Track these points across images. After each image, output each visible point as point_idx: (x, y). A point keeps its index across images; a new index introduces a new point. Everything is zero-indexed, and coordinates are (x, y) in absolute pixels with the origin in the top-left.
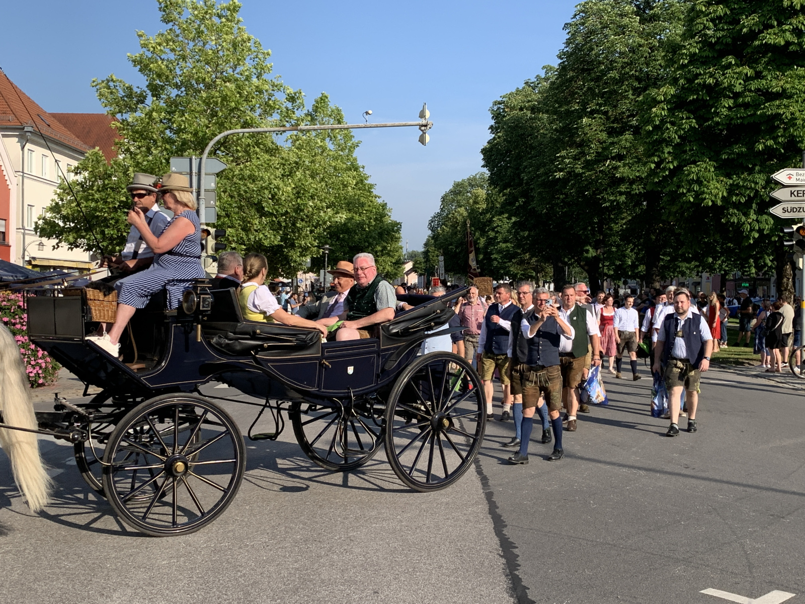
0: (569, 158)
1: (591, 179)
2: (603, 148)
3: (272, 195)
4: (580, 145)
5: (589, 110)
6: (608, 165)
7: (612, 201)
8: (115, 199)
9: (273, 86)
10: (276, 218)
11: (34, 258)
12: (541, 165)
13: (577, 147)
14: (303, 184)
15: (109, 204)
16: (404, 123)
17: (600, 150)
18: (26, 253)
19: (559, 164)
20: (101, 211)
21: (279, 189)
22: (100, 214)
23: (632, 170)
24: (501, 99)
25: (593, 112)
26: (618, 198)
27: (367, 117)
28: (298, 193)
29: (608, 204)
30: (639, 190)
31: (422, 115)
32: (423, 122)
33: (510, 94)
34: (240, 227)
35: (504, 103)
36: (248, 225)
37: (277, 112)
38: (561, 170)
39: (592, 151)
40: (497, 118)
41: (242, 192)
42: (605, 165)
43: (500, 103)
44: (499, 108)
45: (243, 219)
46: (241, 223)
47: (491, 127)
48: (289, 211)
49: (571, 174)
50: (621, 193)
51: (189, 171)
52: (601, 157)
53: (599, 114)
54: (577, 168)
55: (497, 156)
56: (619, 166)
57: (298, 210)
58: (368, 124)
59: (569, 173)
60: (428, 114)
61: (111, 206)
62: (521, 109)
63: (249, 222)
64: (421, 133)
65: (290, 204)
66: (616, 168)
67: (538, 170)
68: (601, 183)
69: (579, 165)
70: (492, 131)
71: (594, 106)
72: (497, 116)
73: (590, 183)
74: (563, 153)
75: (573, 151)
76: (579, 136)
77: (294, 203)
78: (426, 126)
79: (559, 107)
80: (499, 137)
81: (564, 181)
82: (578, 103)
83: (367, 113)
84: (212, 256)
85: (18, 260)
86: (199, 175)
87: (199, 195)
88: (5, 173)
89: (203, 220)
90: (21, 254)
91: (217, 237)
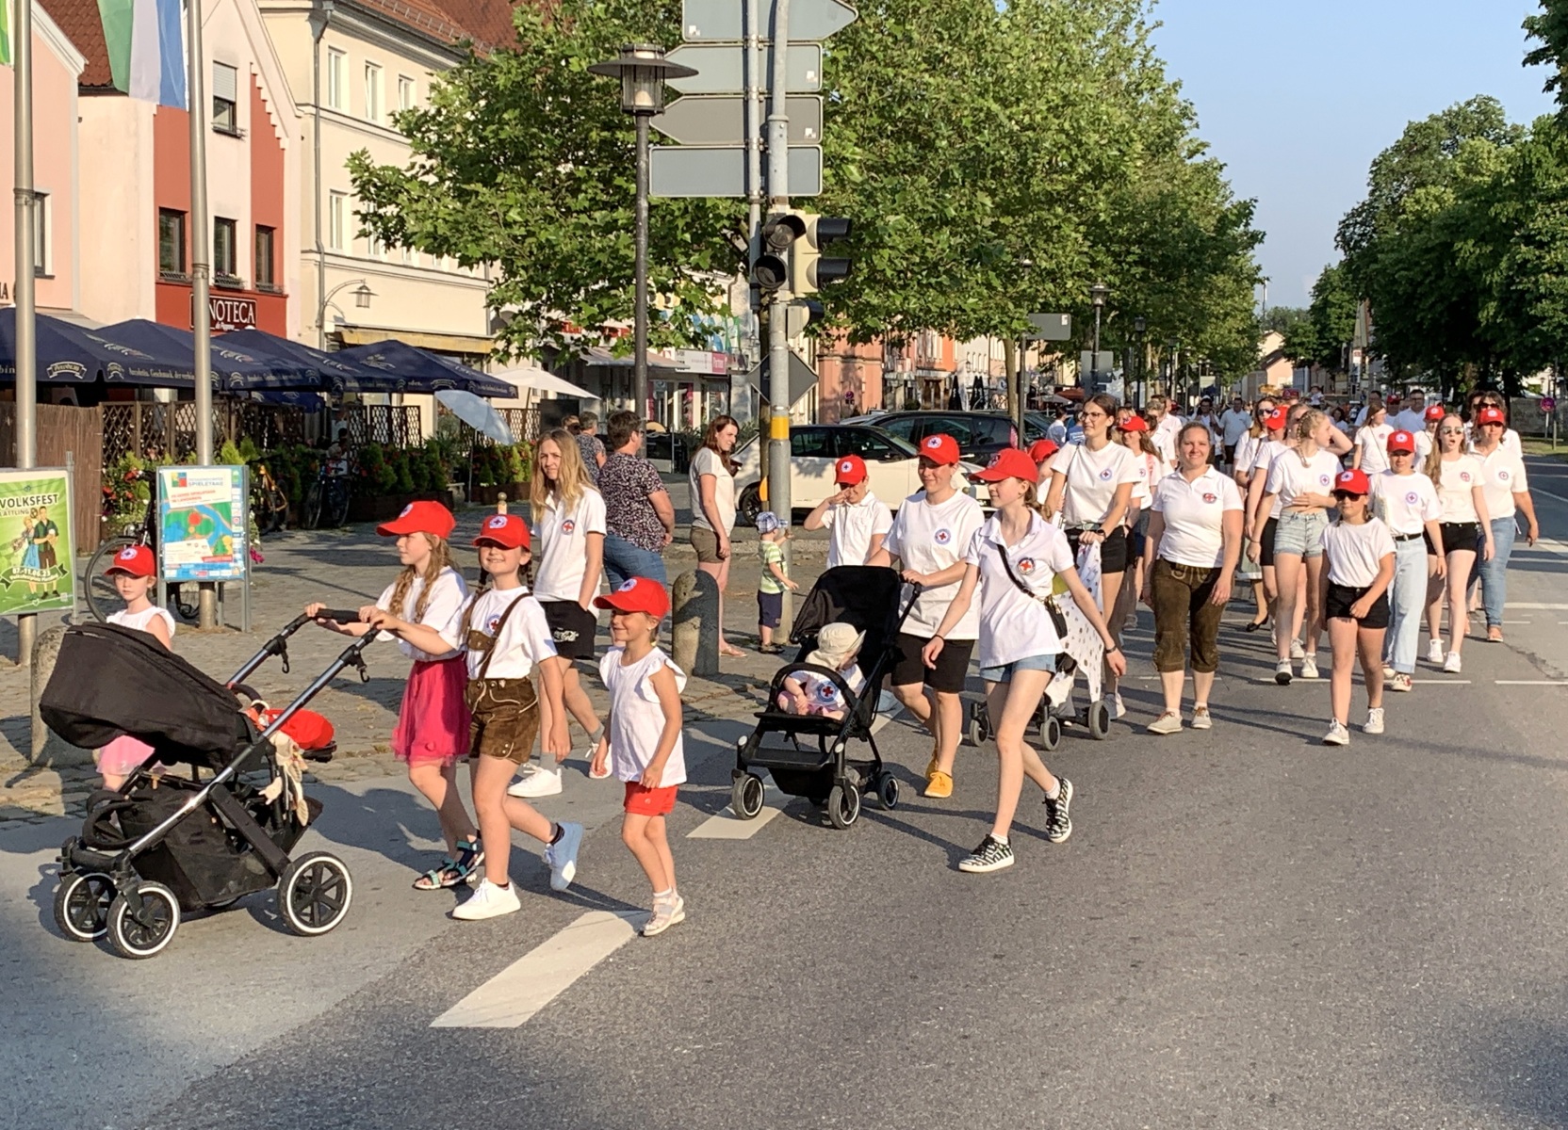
11: (348, 327)
51: (738, 35)
84: (809, 300)
85: (306, 333)
86: (772, 48)
87: (769, 110)
88: (269, 107)
89: (780, 188)
90: (316, 316)
91: (823, 241)
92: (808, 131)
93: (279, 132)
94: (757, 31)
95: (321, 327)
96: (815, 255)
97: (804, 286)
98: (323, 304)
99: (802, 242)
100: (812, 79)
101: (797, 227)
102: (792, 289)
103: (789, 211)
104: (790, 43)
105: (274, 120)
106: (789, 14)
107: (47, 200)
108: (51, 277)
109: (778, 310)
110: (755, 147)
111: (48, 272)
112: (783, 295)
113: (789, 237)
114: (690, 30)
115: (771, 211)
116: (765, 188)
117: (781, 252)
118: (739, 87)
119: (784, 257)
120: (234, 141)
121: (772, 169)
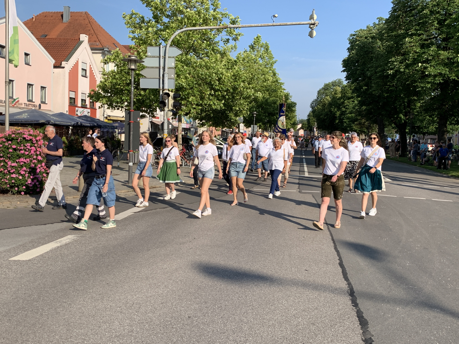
0: (397, 62)
1: (410, 74)
2: (418, 56)
3: (219, 78)
4: (403, 55)
5: (410, 33)
6: (421, 66)
7: (422, 88)
8: (126, 78)
9: (222, 15)
10: (221, 92)
11: (109, 116)
12: (378, 66)
13: (402, 56)
14: (238, 74)
15: (123, 81)
16: (299, 23)
17: (416, 57)
18: (105, 113)
19: (390, 66)
20: (119, 85)
21: (223, 75)
22: (118, 87)
23: (436, 69)
24: (354, 33)
25: (412, 35)
26: (426, 86)
27: (274, 19)
28: (236, 78)
29: (420, 89)
30: (439, 81)
31: (312, 18)
32: (312, 22)
33: (360, 30)
34: (199, 96)
35: (356, 35)
36: (203, 95)
37: (225, 31)
38: (391, 69)
39: (411, 58)
40: (352, 43)
41: (200, 75)
42: (418, 66)
43: (354, 35)
44: (353, 38)
45: (201, 92)
46: (199, 94)
47: (348, 49)
48: (229, 89)
49: (398, 71)
50: (428, 83)
51: (158, 55)
52: (415, 61)
53: (416, 36)
54: (401, 68)
55: (351, 64)
56: (428, 67)
57: (235, 89)
58: (275, 24)
59: (396, 71)
60: (315, 17)
61: (124, 82)
62: (366, 38)
63: (204, 93)
64: (310, 30)
65: (230, 85)
66: (426, 68)
67: (377, 69)
68: (415, 77)
69: (403, 66)
70: (349, 50)
71: (413, 31)
72: (353, 42)
73: (409, 77)
74: (393, 59)
75: (400, 58)
76: (403, 49)
77: (232, 84)
78: (314, 24)
79: (391, 33)
80: (353, 53)
81: (394, 75)
82: (403, 29)
83: (274, 16)
84: (172, 110)
85: (100, 117)
86: (165, 58)
87: (164, 70)
88: (93, 72)
89: (166, 87)
90: (103, 113)
91: (175, 98)
92: (172, 75)
93: (95, 77)
94: (162, 54)
95: (104, 116)
96: (173, 101)
97: (171, 108)
98: (104, 111)
99: (170, 98)
100: (173, 65)
101: (168, 95)
102: (168, 108)
103: (167, 92)
104: (169, 57)
105: (94, 74)
106: (168, 51)
107: (46, 88)
108: (47, 104)
109: (166, 112)
110: (161, 78)
111: (46, 103)
112: (166, 109)
113: (167, 97)
114: (149, 54)
115: (164, 92)
116: (163, 87)
117: (165, 100)
118: (158, 66)
119: (167, 101)
120: (86, 78)
121: (165, 83)
